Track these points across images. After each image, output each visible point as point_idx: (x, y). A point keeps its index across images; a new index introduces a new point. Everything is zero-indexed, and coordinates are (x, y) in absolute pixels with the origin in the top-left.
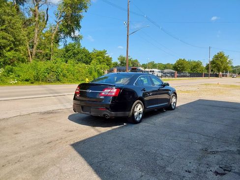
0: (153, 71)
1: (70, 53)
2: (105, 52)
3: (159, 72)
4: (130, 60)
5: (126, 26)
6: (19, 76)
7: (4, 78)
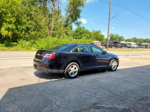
0: (131, 44)
1: (78, 33)
2: (100, 31)
3: (135, 44)
4: (117, 36)
5: (108, 13)
6: (38, 46)
7: (29, 47)
